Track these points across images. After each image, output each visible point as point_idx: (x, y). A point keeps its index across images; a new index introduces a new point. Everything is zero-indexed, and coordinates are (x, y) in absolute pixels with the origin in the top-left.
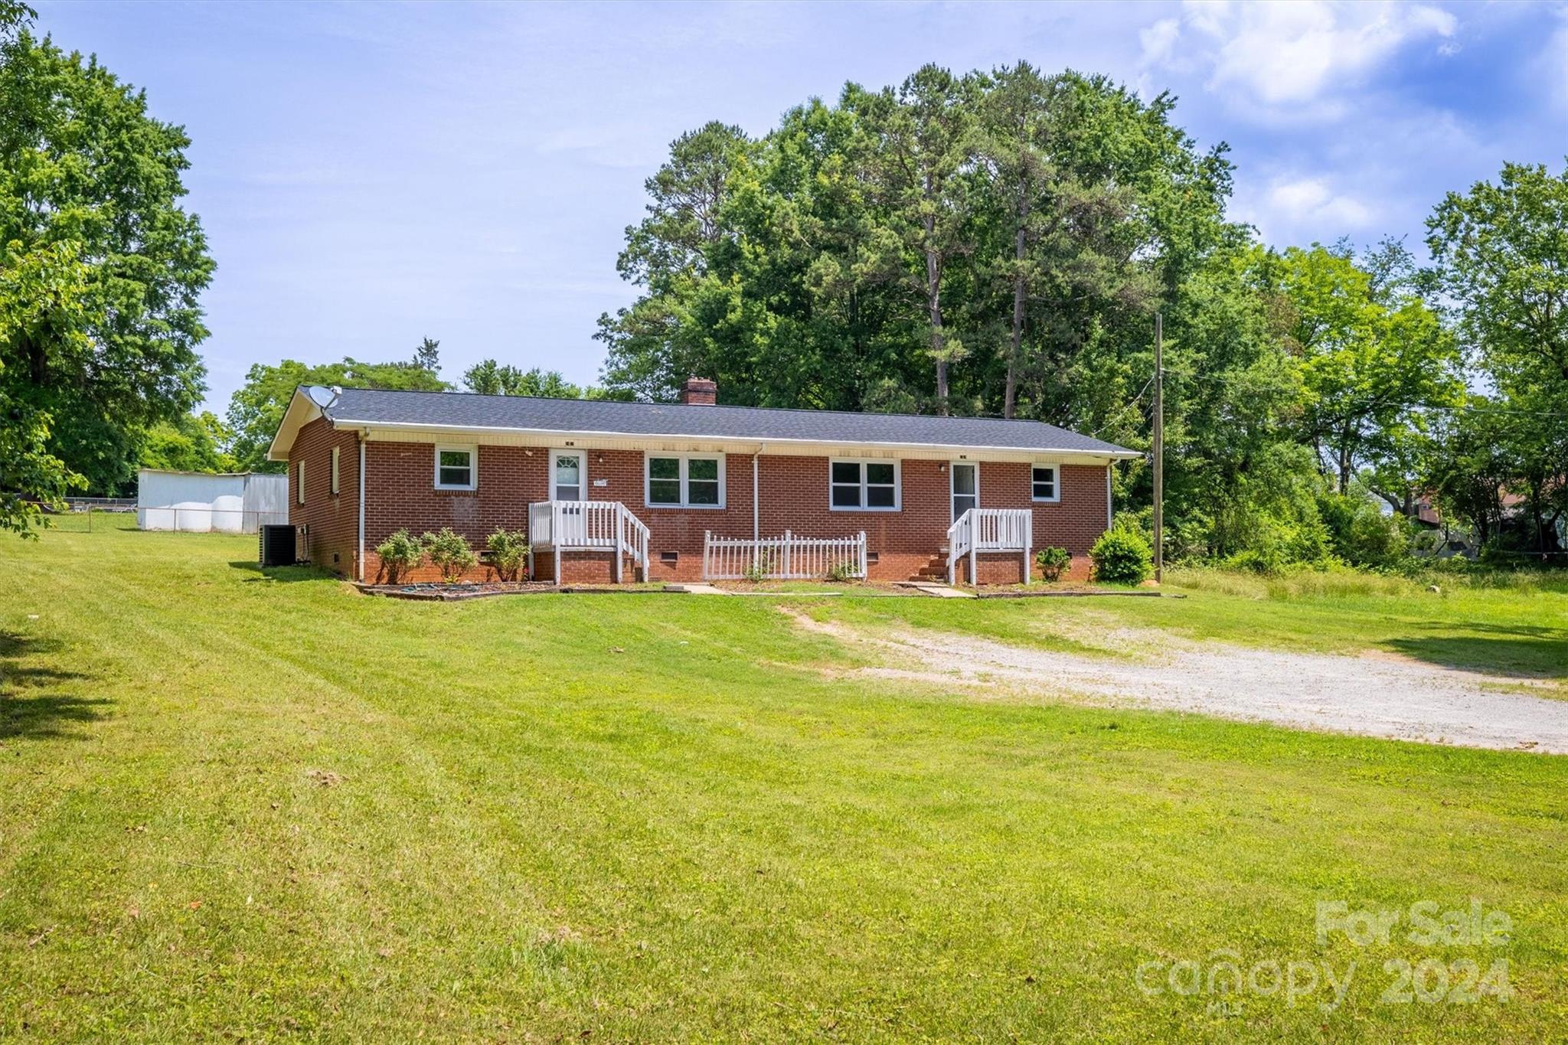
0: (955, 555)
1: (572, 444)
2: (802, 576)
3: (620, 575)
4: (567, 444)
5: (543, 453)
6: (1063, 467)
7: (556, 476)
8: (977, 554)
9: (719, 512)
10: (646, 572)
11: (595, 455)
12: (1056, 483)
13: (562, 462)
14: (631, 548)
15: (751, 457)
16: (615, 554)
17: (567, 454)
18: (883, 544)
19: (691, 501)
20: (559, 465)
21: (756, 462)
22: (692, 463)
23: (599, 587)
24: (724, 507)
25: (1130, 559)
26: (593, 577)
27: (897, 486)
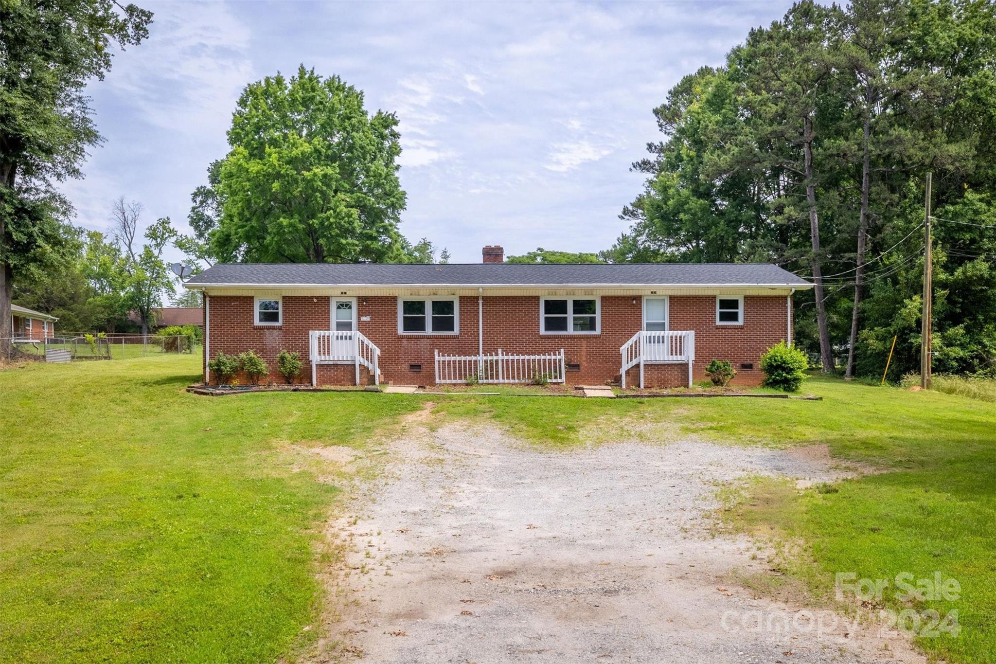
0: (625, 367)
1: (345, 293)
2: (517, 381)
3: (358, 380)
4: (342, 293)
5: (325, 300)
6: (746, 297)
7: (335, 316)
8: (645, 365)
9: (454, 337)
10: (377, 378)
11: (363, 300)
12: (741, 311)
13: (341, 306)
14: (366, 361)
15: (477, 298)
16: (354, 365)
17: (344, 300)
18: (584, 359)
19: (434, 329)
20: (338, 308)
21: (481, 302)
22: (435, 304)
23: (343, 388)
24: (458, 334)
25: (784, 369)
26: (340, 382)
27: (598, 316)
